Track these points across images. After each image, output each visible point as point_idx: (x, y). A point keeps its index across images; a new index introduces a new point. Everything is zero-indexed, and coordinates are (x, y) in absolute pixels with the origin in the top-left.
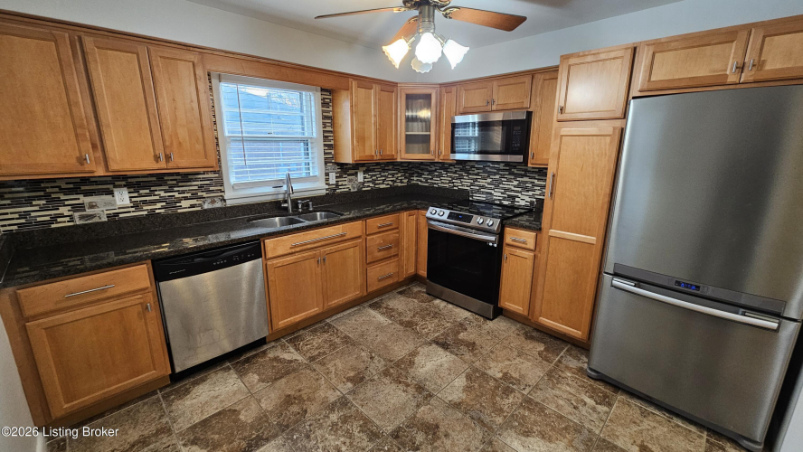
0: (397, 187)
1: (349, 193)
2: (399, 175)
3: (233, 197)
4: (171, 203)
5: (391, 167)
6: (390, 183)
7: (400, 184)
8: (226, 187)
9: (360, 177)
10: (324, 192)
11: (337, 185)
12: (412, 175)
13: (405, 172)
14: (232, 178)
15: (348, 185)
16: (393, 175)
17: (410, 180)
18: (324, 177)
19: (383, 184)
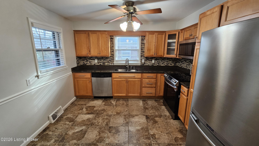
0: (169, 66)
1: (149, 66)
2: (170, 62)
3: (116, 63)
4: (104, 63)
5: (166, 59)
6: (166, 64)
7: (170, 65)
8: (114, 61)
9: (153, 61)
10: (140, 65)
11: (144, 63)
12: (177, 62)
13: (173, 61)
14: (116, 59)
15: (148, 63)
16: (167, 62)
17: (175, 64)
18: (140, 60)
19: (162, 64)
